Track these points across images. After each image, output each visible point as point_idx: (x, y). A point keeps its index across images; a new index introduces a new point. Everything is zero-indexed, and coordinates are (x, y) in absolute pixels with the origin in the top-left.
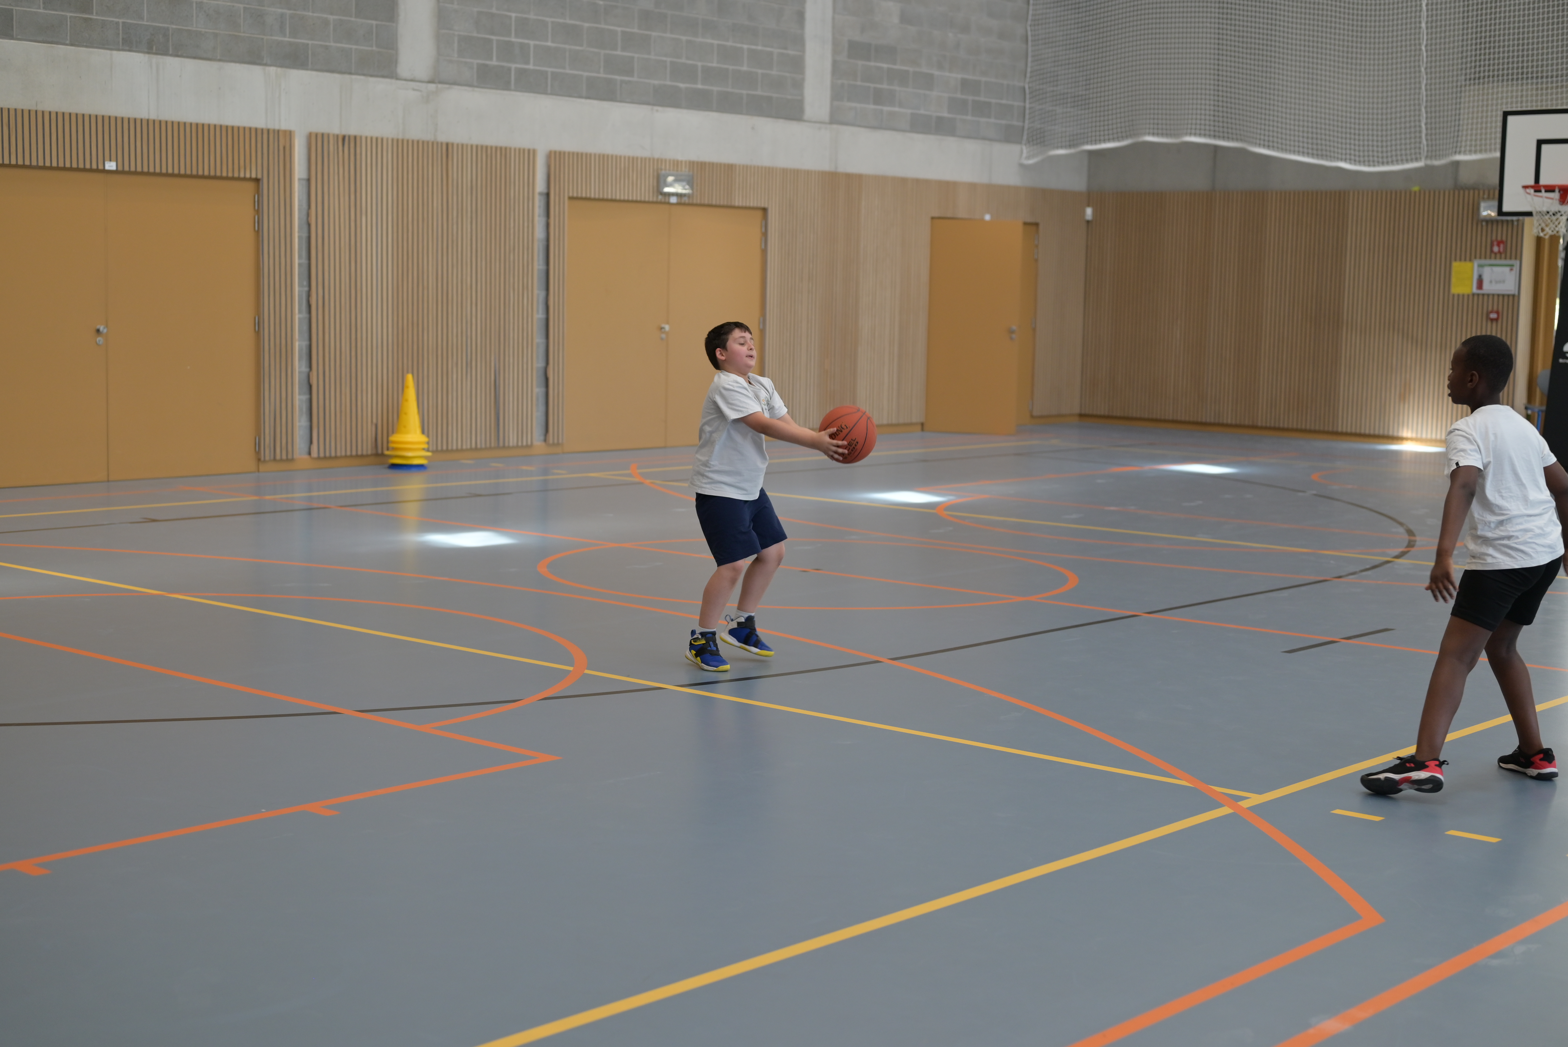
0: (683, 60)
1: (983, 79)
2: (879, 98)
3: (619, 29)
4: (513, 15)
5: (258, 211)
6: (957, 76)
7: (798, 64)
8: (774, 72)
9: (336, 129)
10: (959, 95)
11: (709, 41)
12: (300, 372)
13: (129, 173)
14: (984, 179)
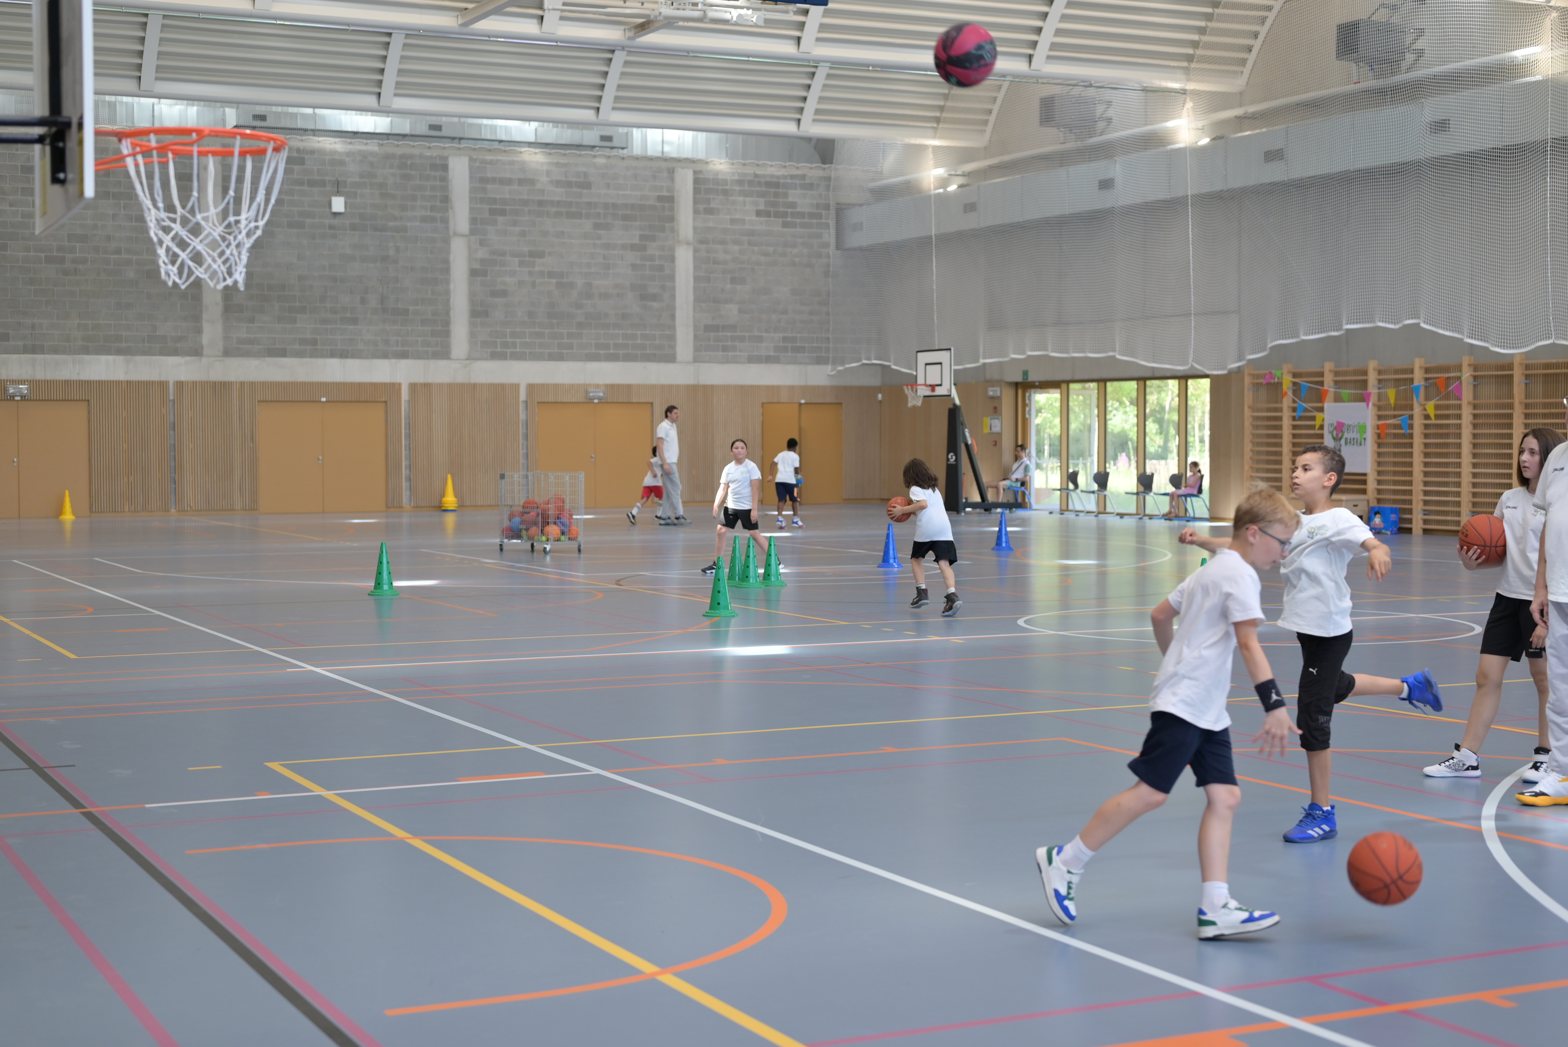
0: (602, 341)
1: (799, 335)
2: (725, 349)
3: (565, 331)
4: (508, 330)
5: (386, 413)
6: (780, 335)
7: (672, 338)
8: (657, 342)
9: (422, 381)
10: (781, 344)
11: (617, 332)
12: (405, 474)
13: (331, 402)
14: (802, 383)
